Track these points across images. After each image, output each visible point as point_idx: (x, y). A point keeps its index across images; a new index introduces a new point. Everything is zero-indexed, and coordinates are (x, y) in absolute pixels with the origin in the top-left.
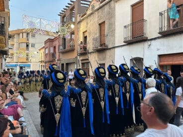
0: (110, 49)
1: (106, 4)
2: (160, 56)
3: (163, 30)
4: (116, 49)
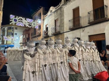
0: (61, 33)
1: (59, 9)
2: (90, 36)
3: (90, 21)
4: (65, 33)
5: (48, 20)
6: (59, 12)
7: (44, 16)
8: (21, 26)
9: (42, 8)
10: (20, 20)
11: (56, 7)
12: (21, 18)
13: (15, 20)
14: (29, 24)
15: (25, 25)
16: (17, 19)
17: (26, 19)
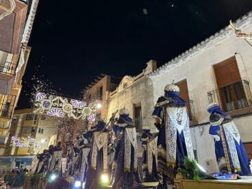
1: (141, 82)
5: (118, 102)
6: (142, 87)
7: (108, 95)
8: (58, 116)
9: (106, 77)
10: (56, 104)
11: (135, 78)
12: (60, 98)
13: (46, 105)
14: (75, 111)
15: (66, 115)
16: (50, 101)
17: (69, 102)
